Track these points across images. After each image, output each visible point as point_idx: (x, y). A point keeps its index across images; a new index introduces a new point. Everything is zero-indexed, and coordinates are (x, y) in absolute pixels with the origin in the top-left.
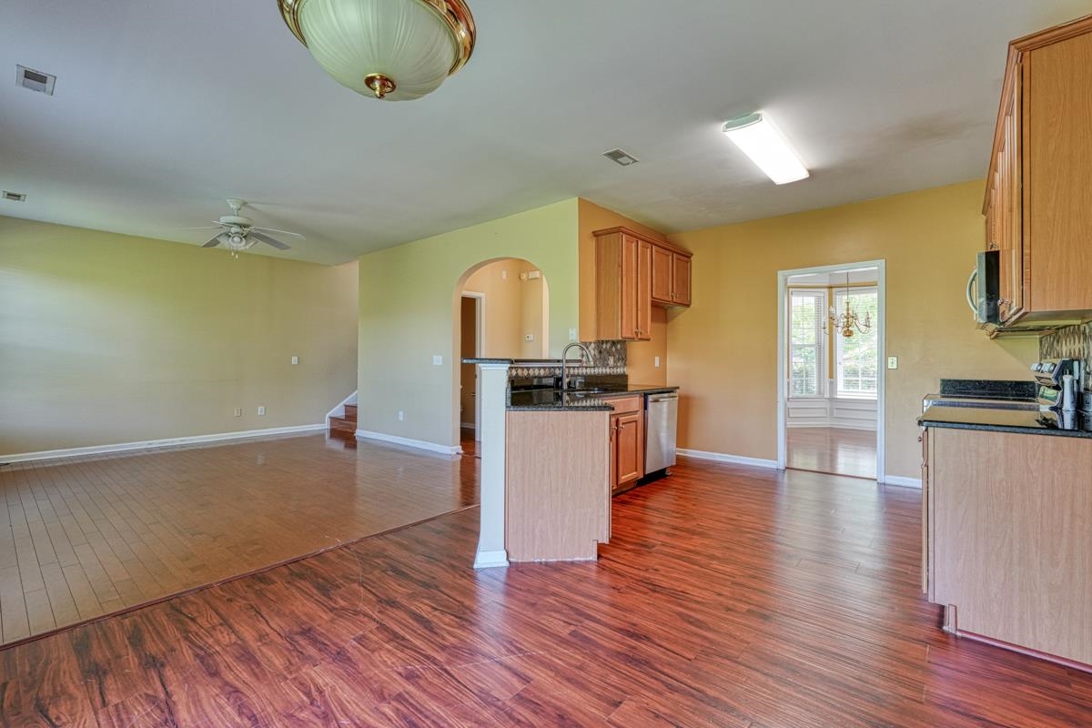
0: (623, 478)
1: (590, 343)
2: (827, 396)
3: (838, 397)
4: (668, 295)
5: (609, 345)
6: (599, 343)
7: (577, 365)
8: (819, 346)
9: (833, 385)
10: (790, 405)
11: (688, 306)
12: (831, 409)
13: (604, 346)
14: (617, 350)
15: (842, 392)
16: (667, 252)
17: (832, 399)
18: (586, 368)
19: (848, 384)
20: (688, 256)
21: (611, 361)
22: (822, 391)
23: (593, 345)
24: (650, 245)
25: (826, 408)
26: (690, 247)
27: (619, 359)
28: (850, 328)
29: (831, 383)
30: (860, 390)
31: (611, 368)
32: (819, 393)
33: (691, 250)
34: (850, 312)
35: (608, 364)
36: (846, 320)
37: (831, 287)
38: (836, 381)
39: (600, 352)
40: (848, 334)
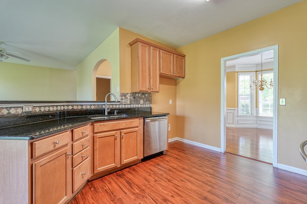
0: (124, 161)
1: (127, 94)
2: (255, 115)
3: (260, 116)
4: (171, 72)
5: (140, 95)
6: (133, 94)
7: (119, 103)
8: (251, 95)
9: (257, 111)
10: (239, 119)
11: (184, 78)
12: (257, 121)
13: (137, 95)
14: (145, 97)
15: (261, 113)
16: (171, 54)
17: (257, 117)
18: (125, 105)
19: (265, 110)
20: (184, 56)
21: (142, 102)
22: (253, 113)
23: (129, 95)
24: (158, 49)
25: (254, 120)
26: (185, 52)
27: (147, 101)
28: (263, 87)
29: (257, 110)
30: (269, 113)
31: (142, 104)
32: (252, 114)
33: (185, 54)
34: (263, 79)
35: (139, 103)
36: (261, 83)
37: (257, 71)
38: (259, 110)
39: (134, 98)
40: (262, 89)
